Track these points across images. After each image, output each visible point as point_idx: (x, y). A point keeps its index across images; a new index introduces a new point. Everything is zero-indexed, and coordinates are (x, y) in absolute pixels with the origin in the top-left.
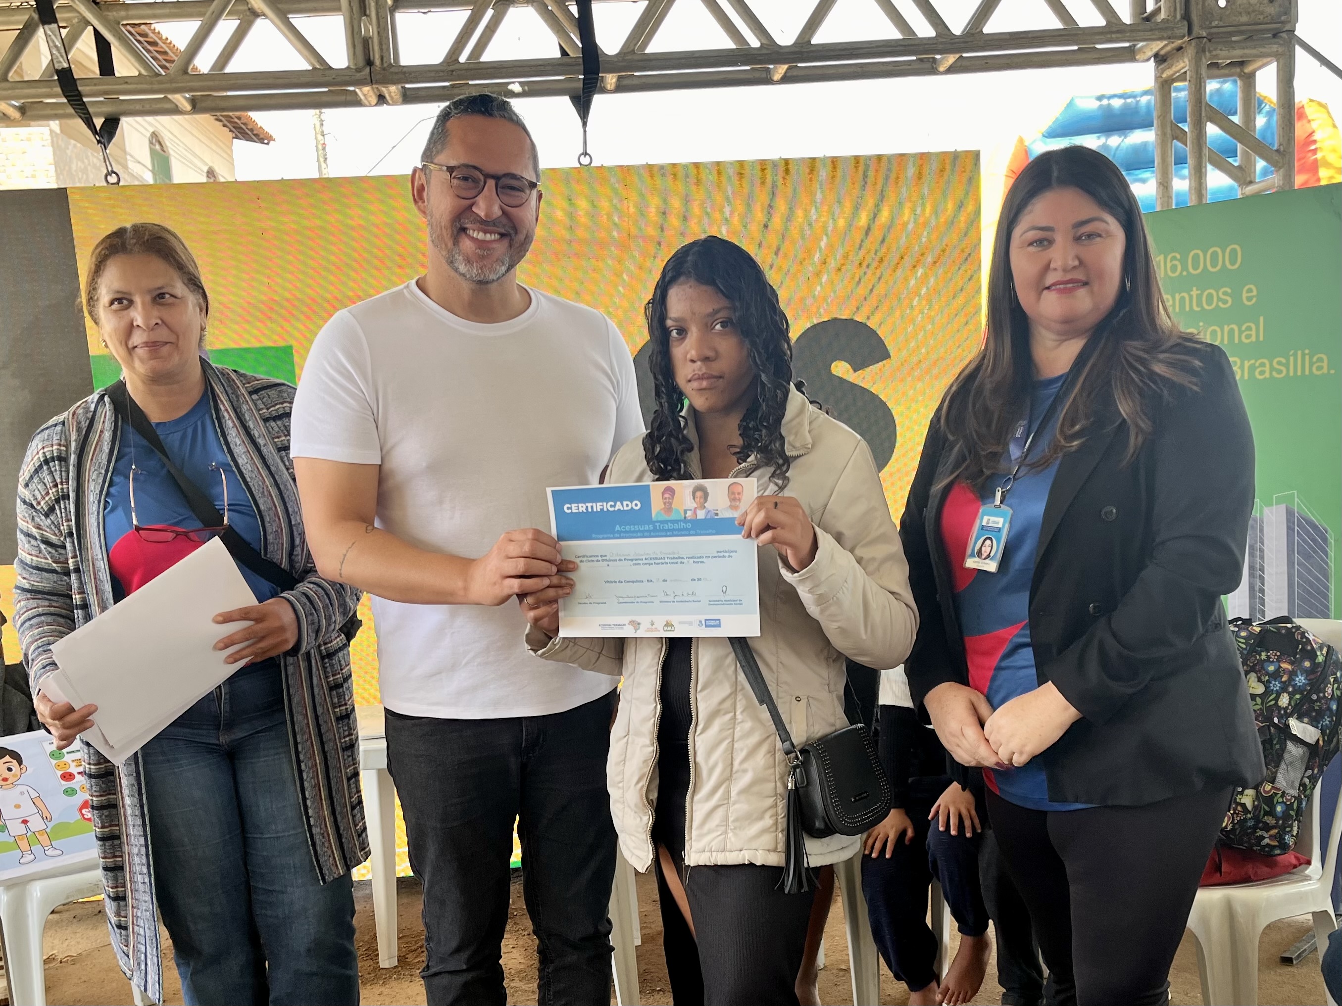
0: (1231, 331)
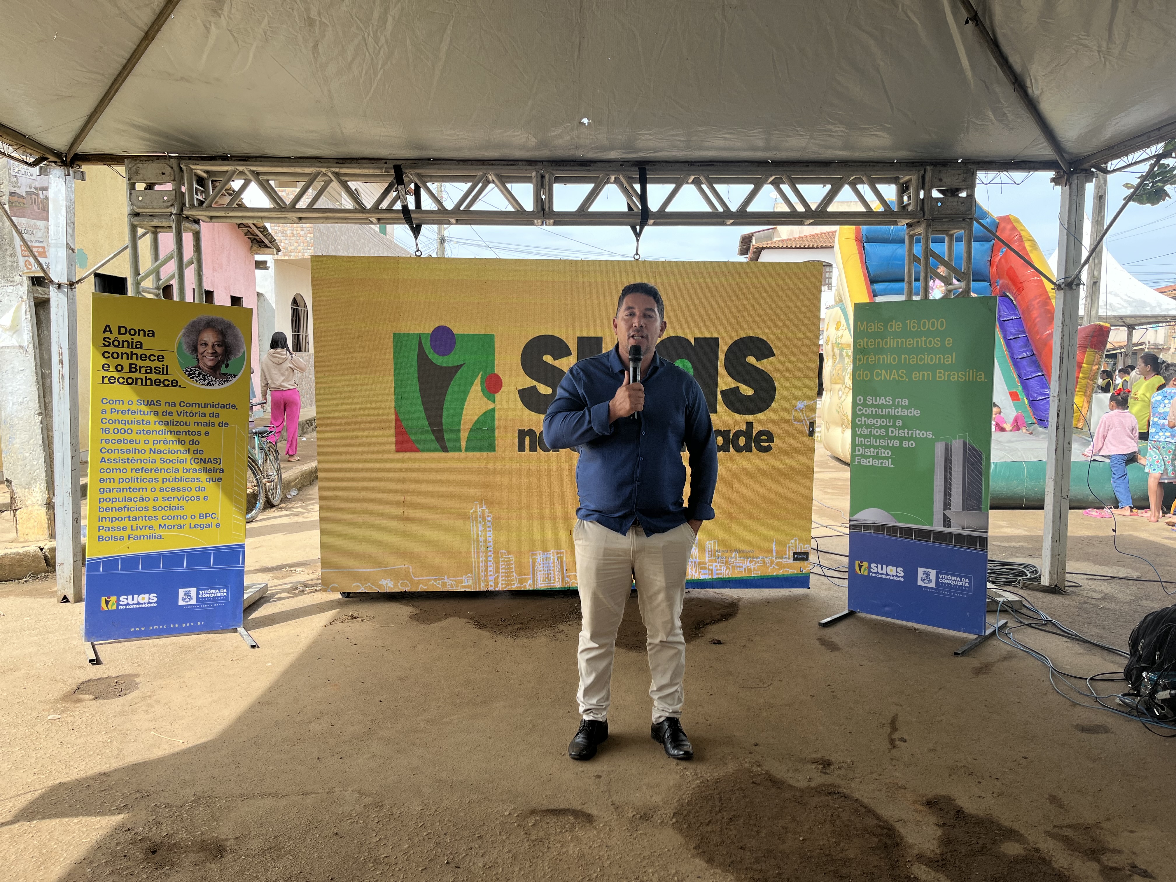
0: (940, 358)
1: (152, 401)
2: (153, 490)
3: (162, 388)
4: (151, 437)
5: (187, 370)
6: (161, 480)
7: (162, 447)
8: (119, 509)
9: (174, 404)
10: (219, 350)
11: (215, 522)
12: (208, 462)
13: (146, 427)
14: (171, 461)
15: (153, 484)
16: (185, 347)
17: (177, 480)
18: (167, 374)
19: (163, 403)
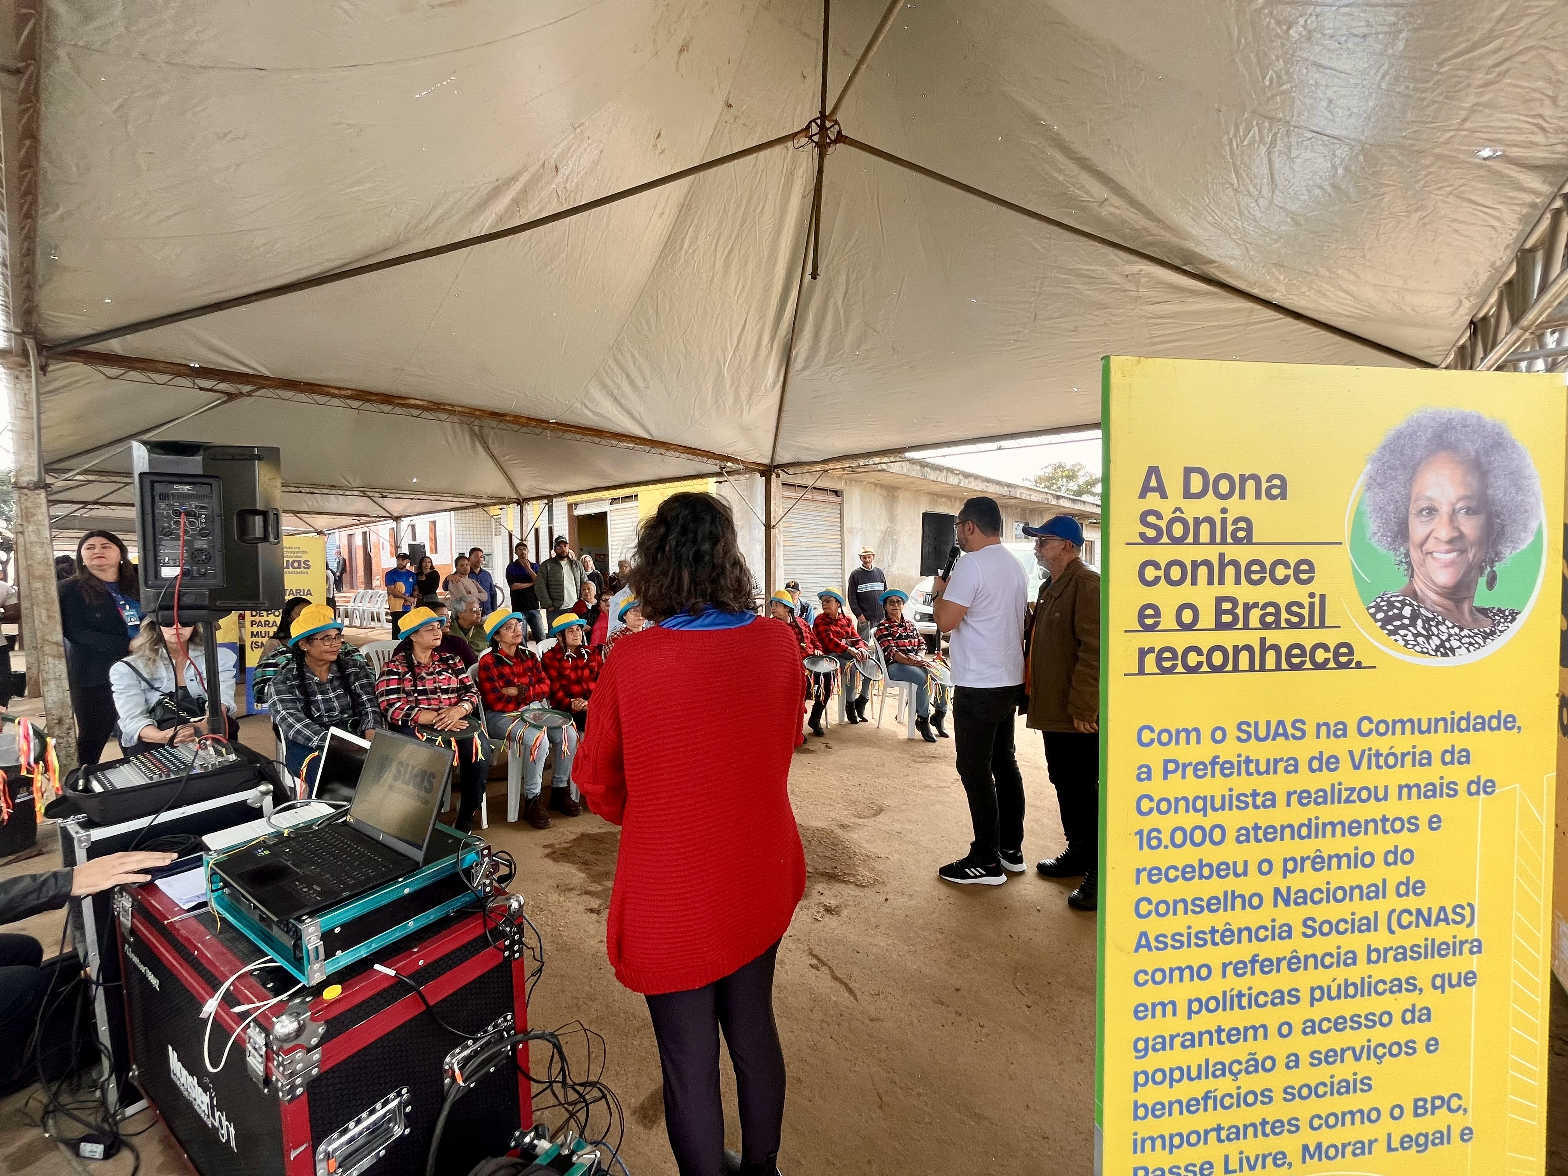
1: (1281, 723)
2: (1285, 1030)
3: (1308, 677)
4: (1278, 850)
5: (1379, 608)
6: (1305, 995)
7: (1306, 880)
8: (1190, 1106)
9: (1340, 731)
10: (1470, 527)
11: (1458, 1122)
12: (1438, 920)
13: (1265, 817)
14: (1334, 928)
15: (1286, 1013)
16: (1372, 526)
17: (1351, 991)
18: (1322, 625)
19: (1310, 729)
